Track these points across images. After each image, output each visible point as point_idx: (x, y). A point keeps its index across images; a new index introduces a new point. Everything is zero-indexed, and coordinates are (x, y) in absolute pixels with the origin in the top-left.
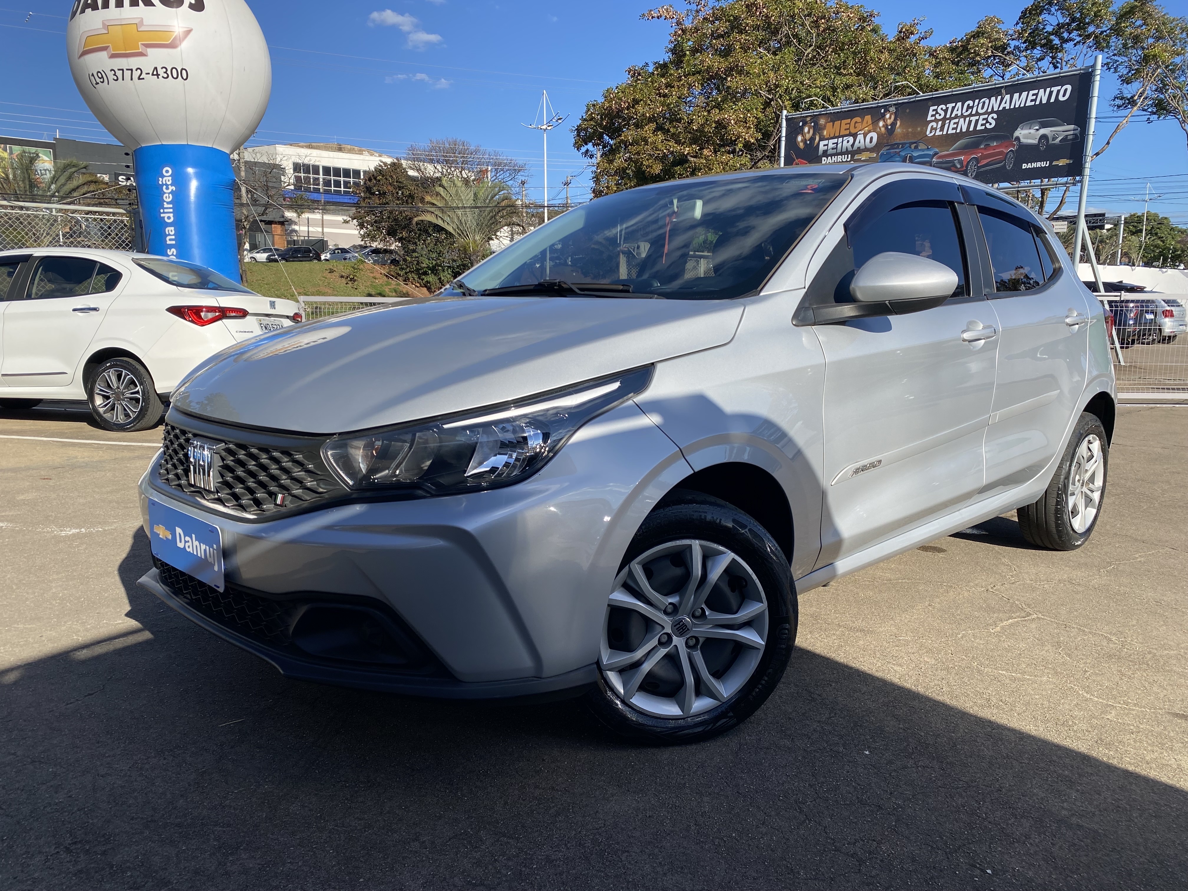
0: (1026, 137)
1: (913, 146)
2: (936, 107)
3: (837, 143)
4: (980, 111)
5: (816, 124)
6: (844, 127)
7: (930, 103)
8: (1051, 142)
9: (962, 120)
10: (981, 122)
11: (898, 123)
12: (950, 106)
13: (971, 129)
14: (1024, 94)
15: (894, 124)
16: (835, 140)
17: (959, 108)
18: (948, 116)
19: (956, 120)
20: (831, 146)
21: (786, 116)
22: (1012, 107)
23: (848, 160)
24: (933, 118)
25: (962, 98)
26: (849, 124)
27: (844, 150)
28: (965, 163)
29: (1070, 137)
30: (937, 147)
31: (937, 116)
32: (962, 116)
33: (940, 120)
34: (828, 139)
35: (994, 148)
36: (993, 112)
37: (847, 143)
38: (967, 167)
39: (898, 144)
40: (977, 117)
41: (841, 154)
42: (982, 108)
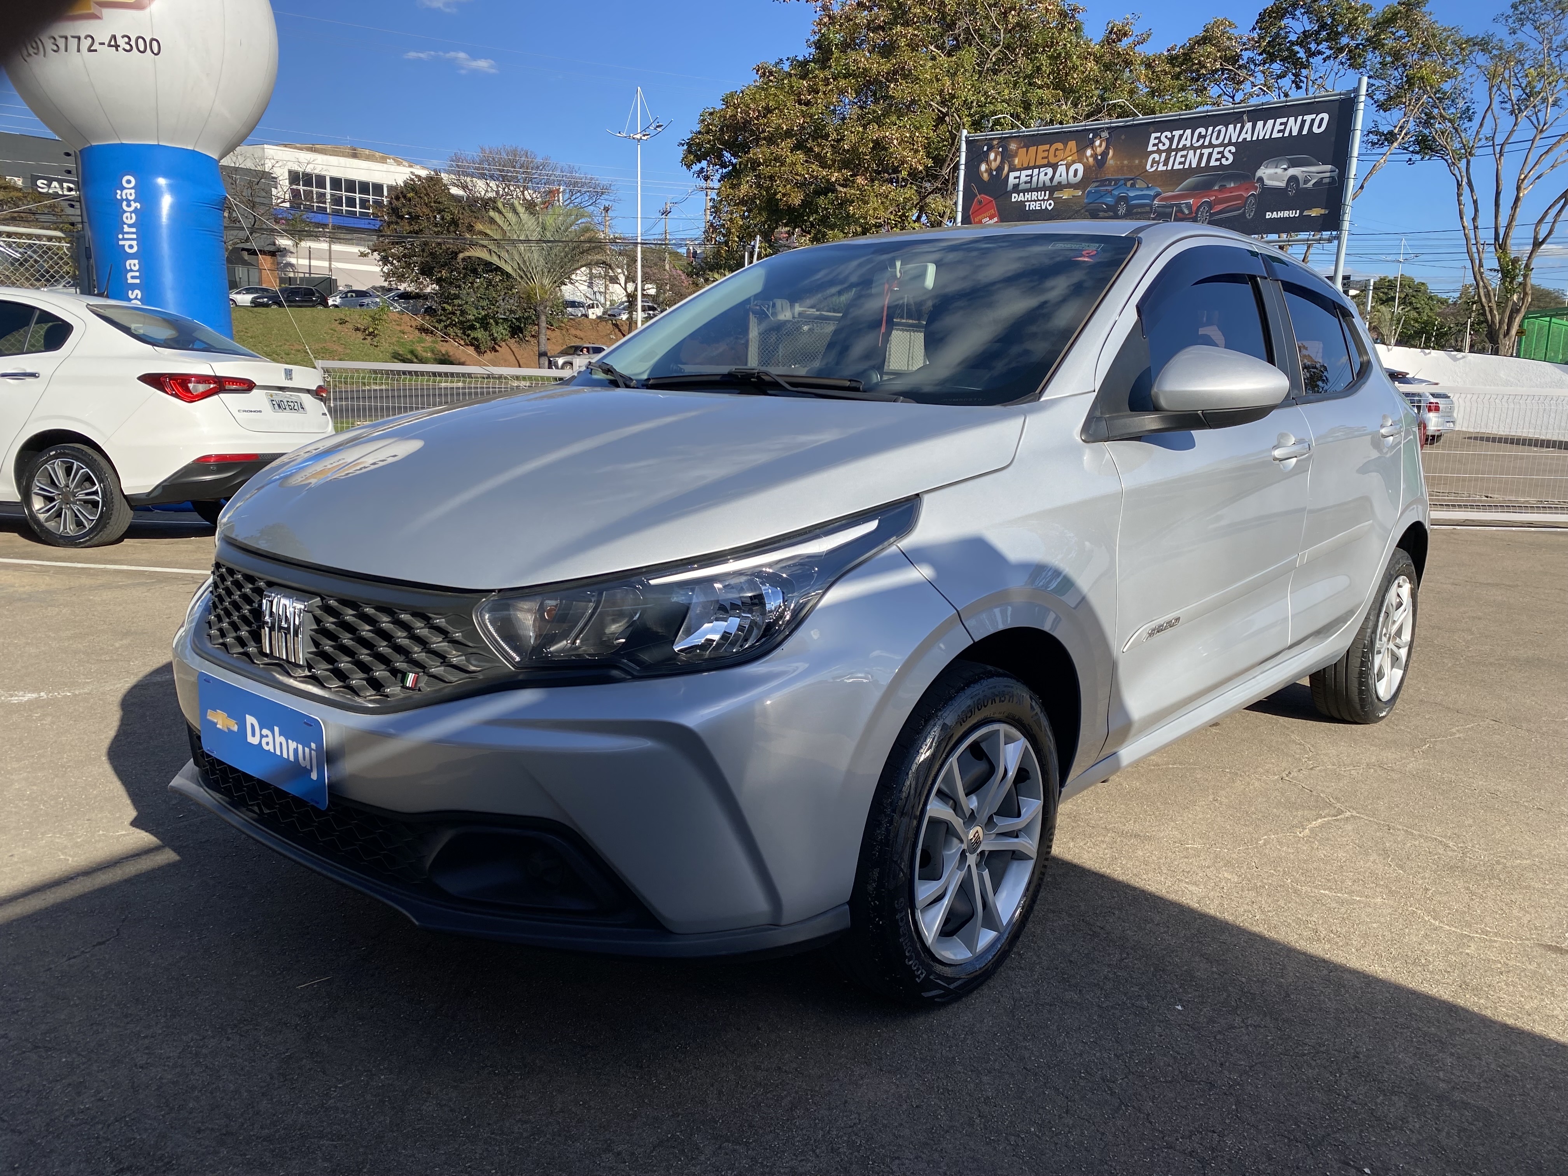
0: (1271, 177)
1: (1129, 184)
2: (1158, 134)
3: (1031, 176)
4: (1214, 142)
5: (1005, 149)
6: (1041, 154)
7: (1151, 129)
8: (1302, 185)
9: (1191, 152)
10: (1215, 156)
11: (1111, 153)
12: (1177, 133)
13: (1203, 164)
14: (1270, 122)
15: (1105, 154)
16: (1029, 172)
17: (1187, 137)
18: (1174, 147)
19: (1185, 153)
20: (1023, 178)
21: (966, 137)
22: (1255, 138)
23: (1046, 198)
24: (1155, 148)
25: (1192, 123)
26: (1048, 151)
27: (1041, 185)
28: (1194, 209)
29: (1325, 181)
30: (1159, 186)
31: (1160, 145)
32: (1192, 147)
33: (1164, 151)
34: (1020, 170)
35: (1231, 190)
36: (1230, 143)
37: (1044, 176)
38: (1197, 213)
39: (1110, 180)
40: (1210, 150)
41: (1037, 189)
42: (1217, 138)
